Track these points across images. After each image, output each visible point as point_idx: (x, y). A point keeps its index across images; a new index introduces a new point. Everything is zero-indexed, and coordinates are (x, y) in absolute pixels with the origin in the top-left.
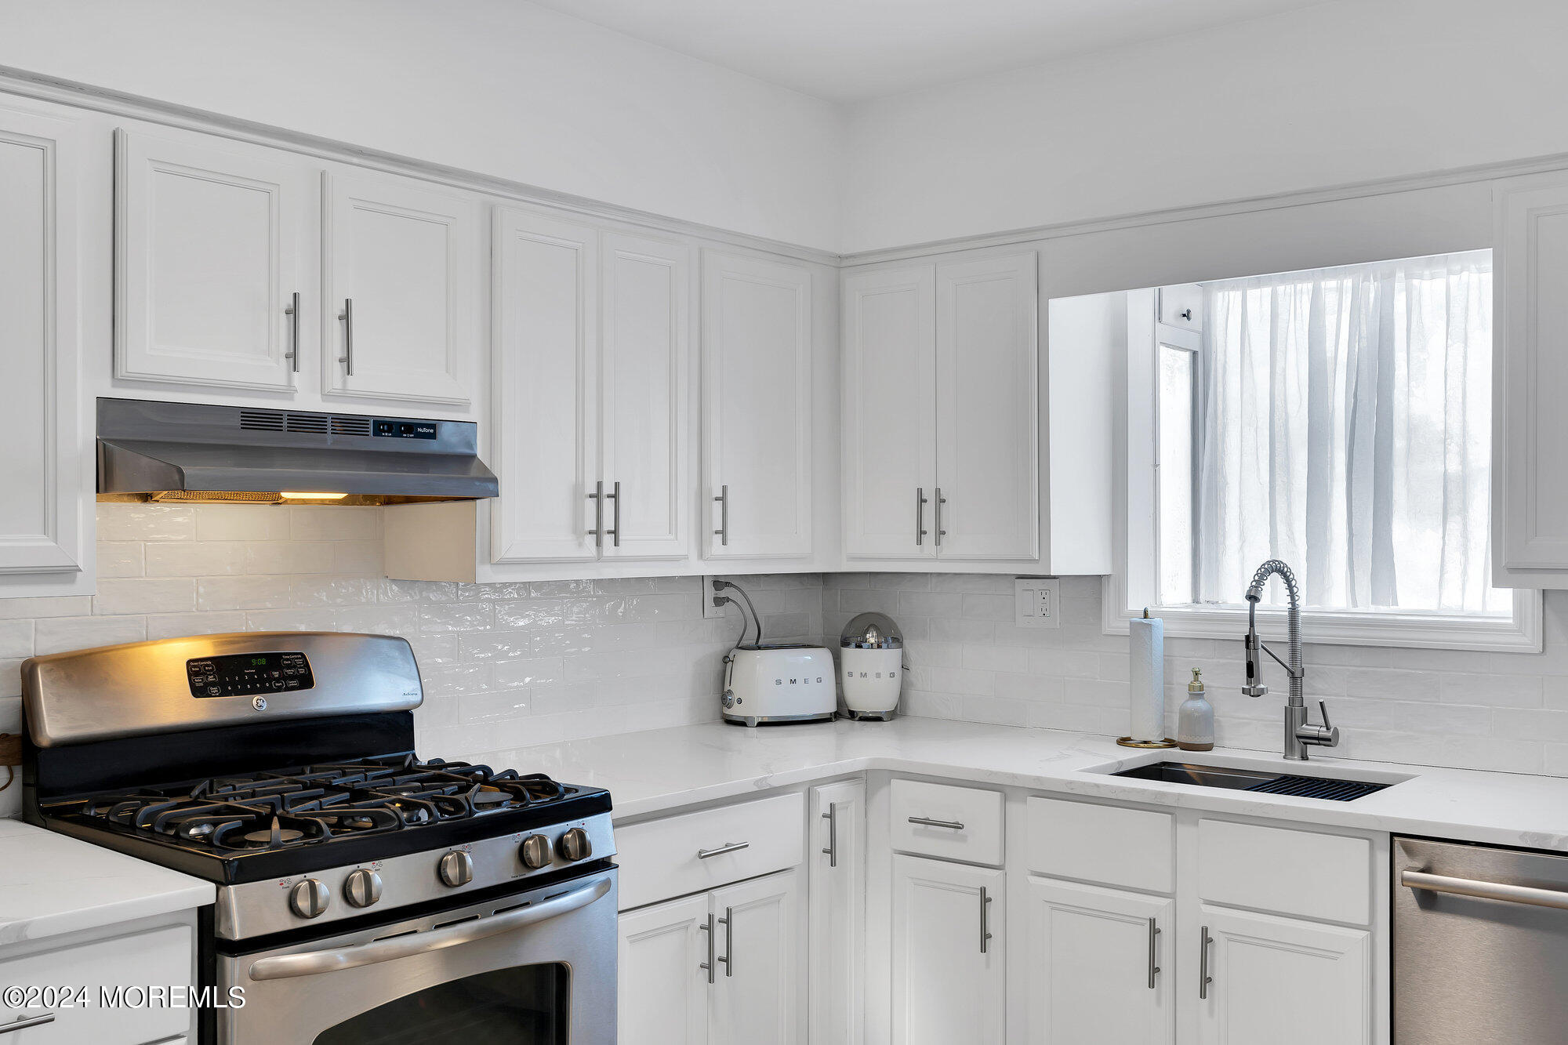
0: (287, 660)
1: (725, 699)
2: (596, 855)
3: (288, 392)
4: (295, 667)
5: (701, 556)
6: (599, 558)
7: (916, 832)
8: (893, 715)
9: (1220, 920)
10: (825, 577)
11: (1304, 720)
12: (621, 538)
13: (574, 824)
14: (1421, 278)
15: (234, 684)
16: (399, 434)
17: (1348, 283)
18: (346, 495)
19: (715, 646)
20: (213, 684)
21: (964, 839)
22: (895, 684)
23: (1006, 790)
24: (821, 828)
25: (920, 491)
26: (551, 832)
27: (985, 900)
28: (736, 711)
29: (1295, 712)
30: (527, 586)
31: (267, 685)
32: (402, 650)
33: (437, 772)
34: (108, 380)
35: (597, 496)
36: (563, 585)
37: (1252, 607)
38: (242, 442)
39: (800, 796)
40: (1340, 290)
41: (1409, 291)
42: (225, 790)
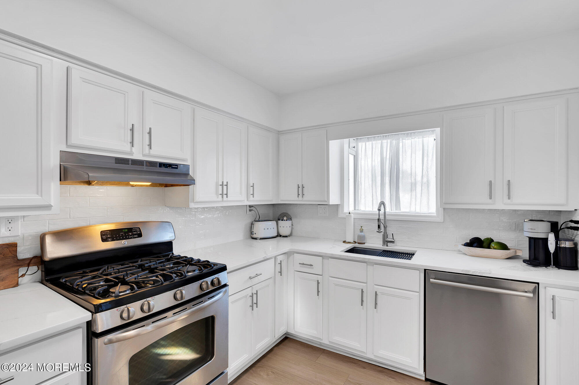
0: (134, 229)
1: (252, 233)
2: (222, 284)
3: (131, 153)
4: (137, 231)
5: (248, 200)
6: (223, 201)
7: (300, 266)
8: (289, 236)
9: (379, 289)
10: (273, 205)
11: (387, 238)
12: (228, 196)
13: (216, 276)
14: (405, 139)
15: (116, 237)
16: (167, 167)
17: (389, 141)
18: (151, 183)
19: (249, 221)
20: (109, 238)
21: (313, 268)
22: (290, 229)
23: (323, 256)
24: (278, 267)
25: (298, 185)
27: (318, 283)
28: (254, 236)
29: (385, 236)
30: (204, 208)
31: (127, 237)
32: (169, 225)
33: (177, 260)
34: (65, 146)
35: (222, 185)
36: (213, 208)
37: (379, 212)
38: (116, 167)
39: (273, 259)
40: (387, 142)
41: (403, 142)
42: (110, 270)
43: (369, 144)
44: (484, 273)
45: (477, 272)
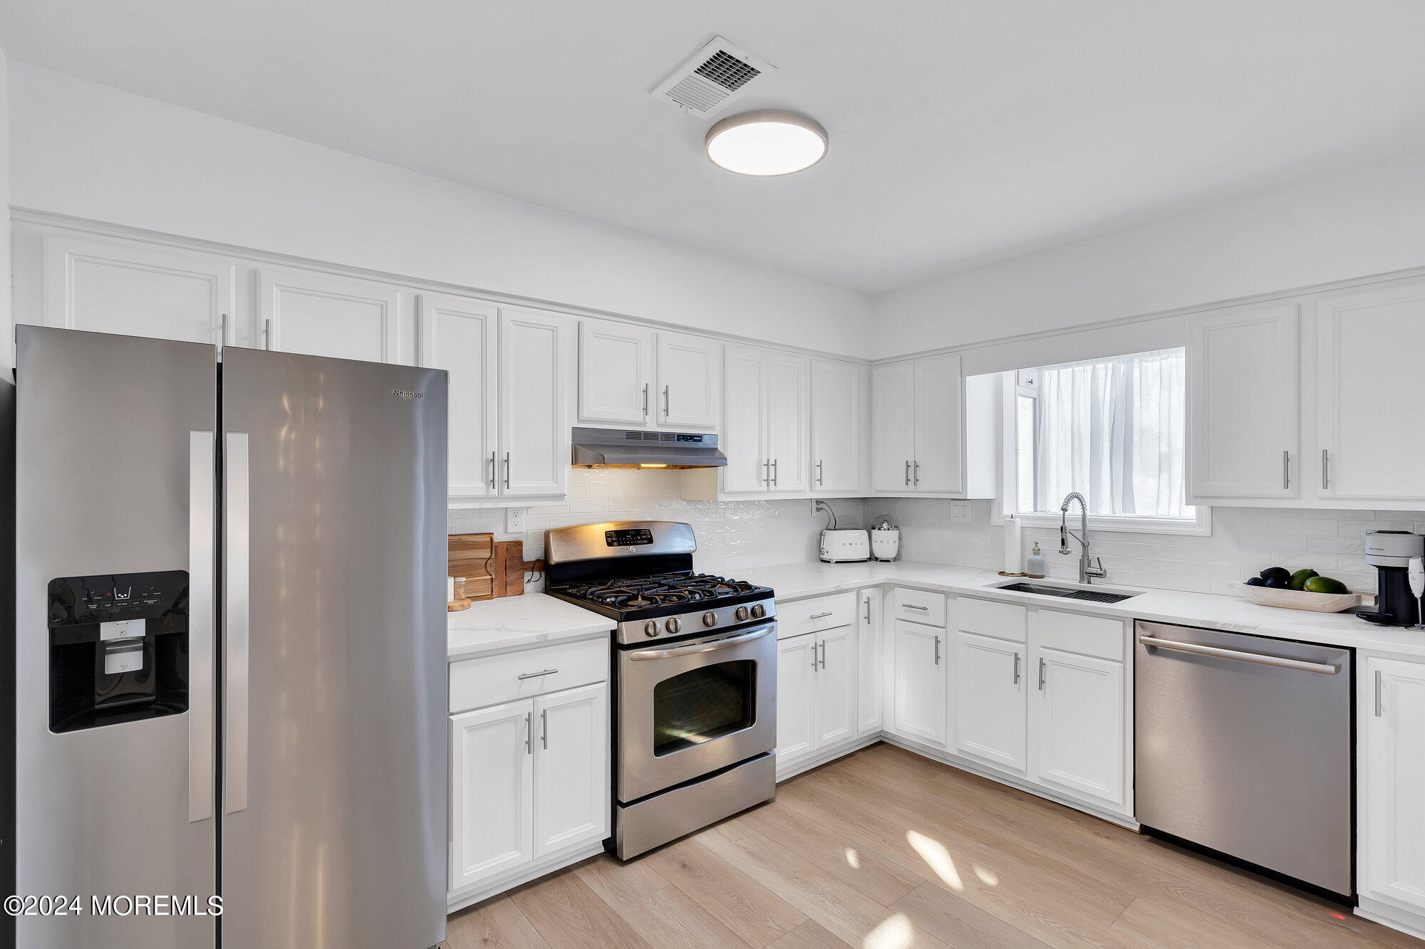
0: (643, 532)
1: (820, 551)
2: (767, 615)
3: (644, 424)
4: (646, 535)
5: (811, 490)
6: (768, 491)
7: (905, 611)
8: (895, 560)
9: (1048, 656)
10: (864, 500)
11: (1089, 565)
12: (778, 482)
13: (758, 602)
14: (1147, 361)
15: (623, 541)
16: (687, 440)
17: (1110, 365)
18: (666, 465)
19: (816, 529)
20: (615, 541)
21: (928, 614)
22: (896, 546)
23: (948, 594)
24: (863, 607)
25: (907, 462)
26: (749, 605)
27: (937, 642)
28: (825, 557)
29: (1085, 562)
30: (738, 502)
31: (636, 542)
32: (688, 529)
33: (703, 579)
34: (577, 420)
35: (767, 465)
36: (753, 502)
37: (1064, 514)
38: (627, 445)
39: (854, 593)
40: (1106, 368)
41: (1141, 368)
42: (620, 584)
43: (1066, 372)
44: (1244, 627)
45: (1230, 625)
